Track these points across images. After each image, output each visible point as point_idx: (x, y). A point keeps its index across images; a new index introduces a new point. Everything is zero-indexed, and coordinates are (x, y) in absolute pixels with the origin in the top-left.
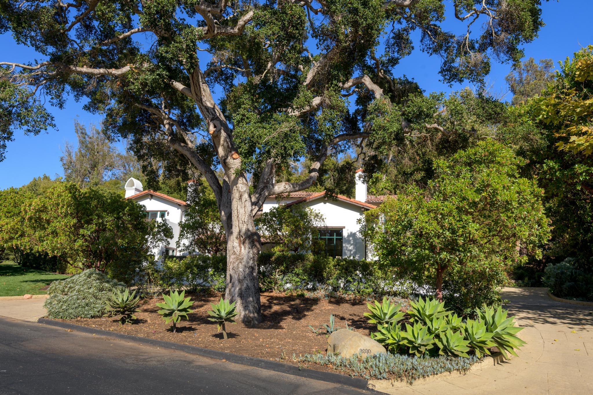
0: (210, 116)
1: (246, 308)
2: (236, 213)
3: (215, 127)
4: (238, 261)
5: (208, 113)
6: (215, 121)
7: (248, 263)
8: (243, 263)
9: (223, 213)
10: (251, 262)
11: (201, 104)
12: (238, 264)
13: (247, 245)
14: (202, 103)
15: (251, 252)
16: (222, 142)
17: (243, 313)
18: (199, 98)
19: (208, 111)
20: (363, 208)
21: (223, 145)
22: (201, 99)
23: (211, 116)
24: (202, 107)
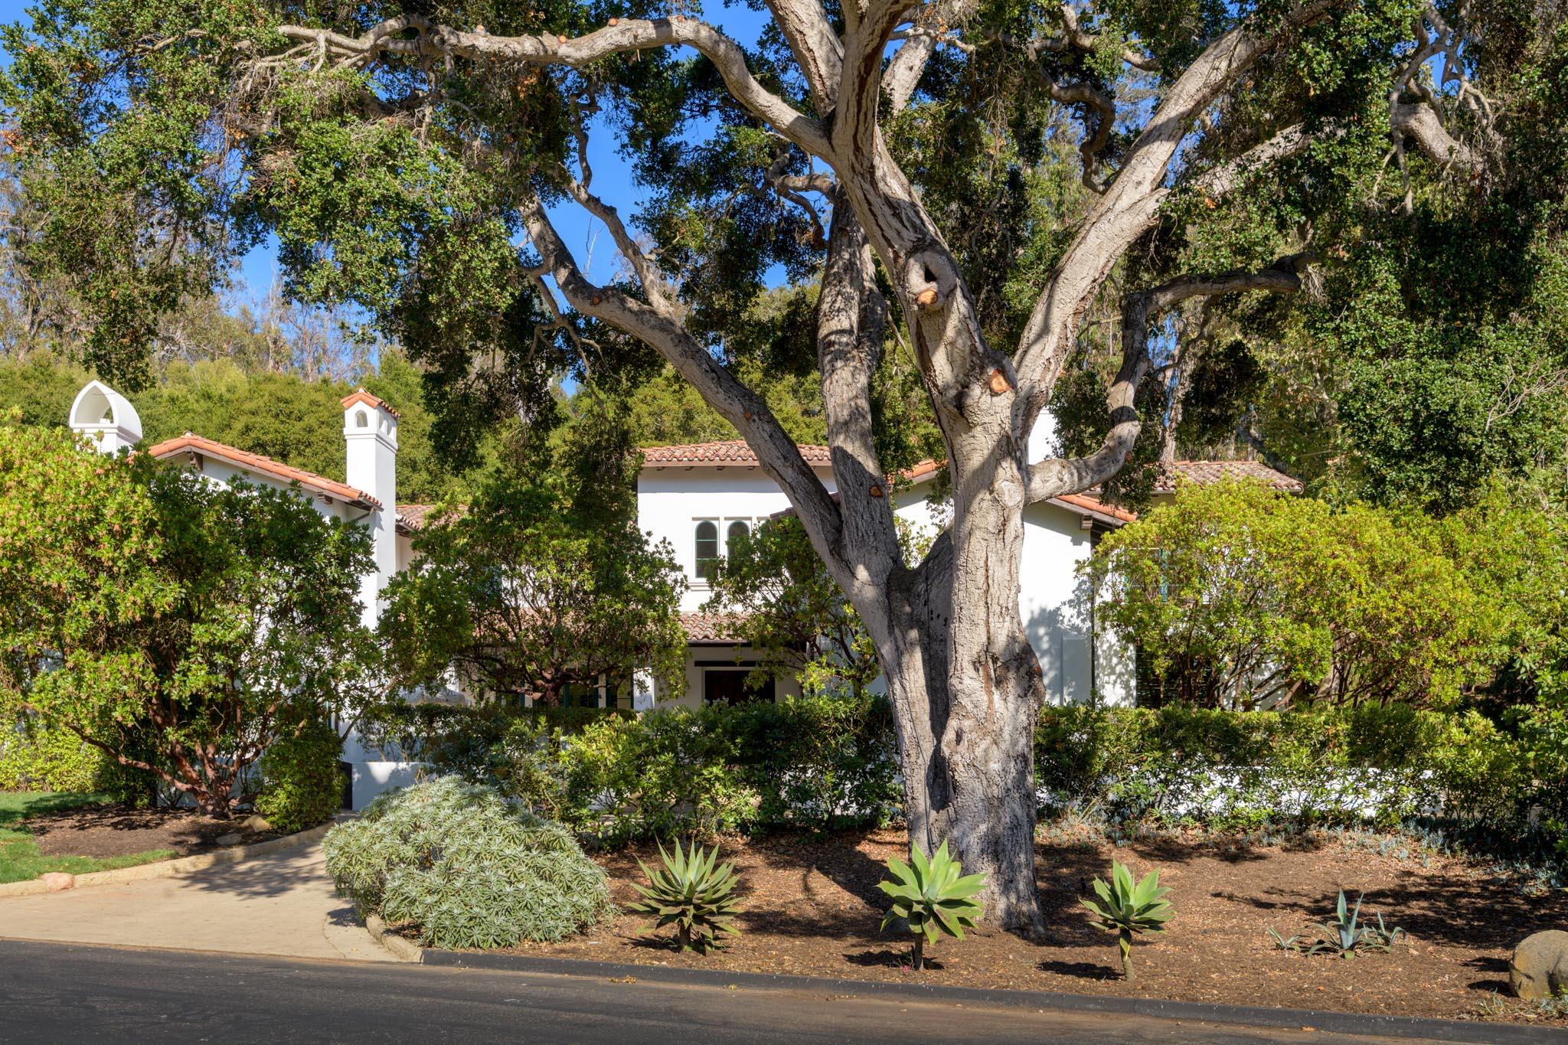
0: (905, 233)
1: (1007, 886)
2: (981, 580)
3: (929, 277)
4: (989, 740)
5: (898, 225)
6: (928, 256)
7: (1014, 743)
8: (1003, 746)
9: (862, 573)
10: (1023, 741)
11: (867, 186)
12: (986, 751)
13: (1012, 686)
14: (874, 183)
15: (1023, 709)
16: (950, 332)
17: (1002, 905)
18: (866, 164)
19: (896, 215)
20: (1089, 518)
21: (952, 344)
22: (873, 167)
23: (910, 235)
24: (872, 198)
